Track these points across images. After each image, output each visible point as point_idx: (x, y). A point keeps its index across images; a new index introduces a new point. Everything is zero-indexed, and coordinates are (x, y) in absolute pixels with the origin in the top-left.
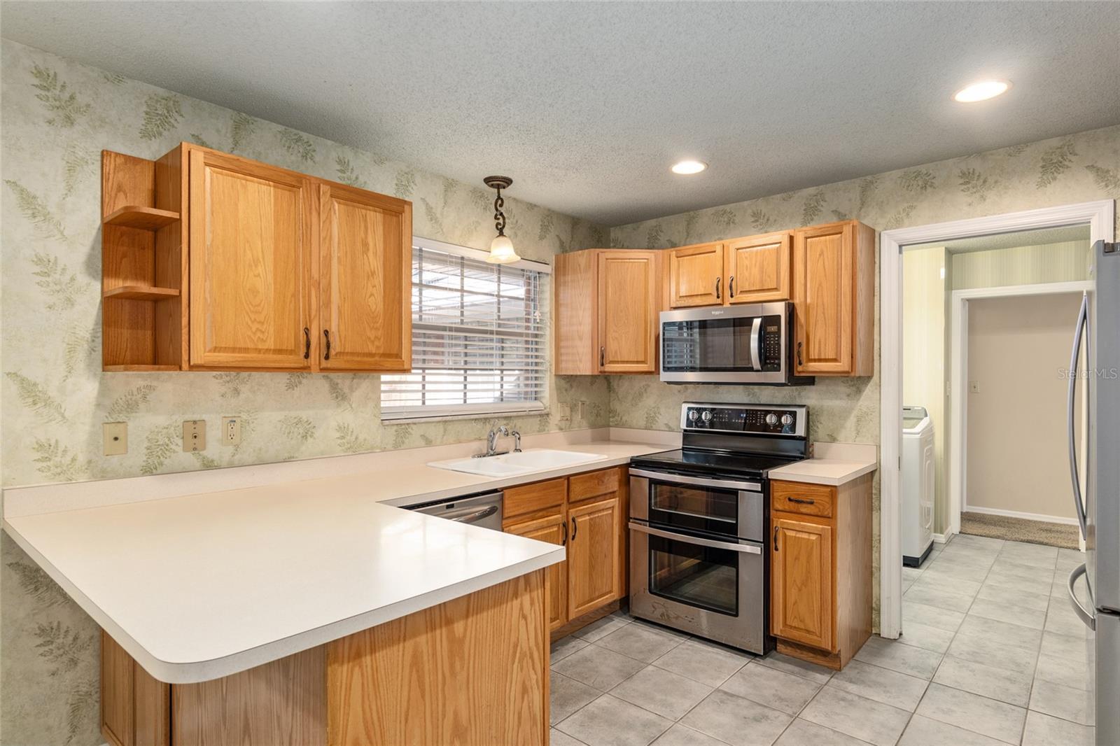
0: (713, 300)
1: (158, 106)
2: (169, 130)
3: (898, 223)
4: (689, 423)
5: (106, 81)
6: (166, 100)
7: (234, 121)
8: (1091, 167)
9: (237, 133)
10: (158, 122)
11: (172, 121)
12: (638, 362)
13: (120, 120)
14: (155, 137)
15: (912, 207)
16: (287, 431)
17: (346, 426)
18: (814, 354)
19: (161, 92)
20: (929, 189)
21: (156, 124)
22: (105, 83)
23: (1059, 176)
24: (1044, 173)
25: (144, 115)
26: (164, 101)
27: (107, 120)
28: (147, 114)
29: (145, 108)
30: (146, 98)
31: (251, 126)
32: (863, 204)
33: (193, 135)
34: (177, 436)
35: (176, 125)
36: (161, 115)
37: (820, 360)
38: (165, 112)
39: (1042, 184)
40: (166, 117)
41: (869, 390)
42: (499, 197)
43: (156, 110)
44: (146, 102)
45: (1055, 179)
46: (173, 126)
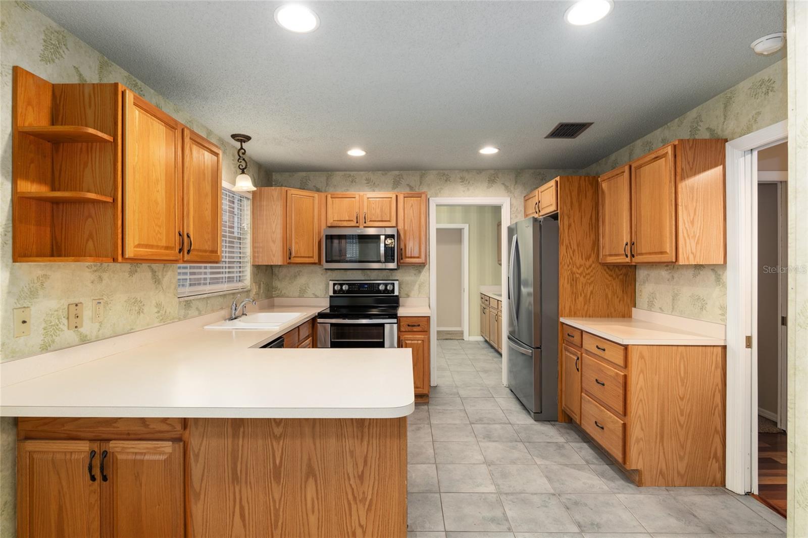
0: (354, 224)
1: (52, 37)
2: (59, 59)
3: (436, 195)
4: (335, 292)
5: (17, 5)
6: (58, 33)
7: (100, 62)
8: (503, 184)
9: (101, 72)
10: (52, 50)
11: (61, 51)
12: (309, 257)
13: (26, 42)
14: (50, 62)
15: (442, 189)
16: (129, 309)
17: (160, 303)
18: (408, 254)
19: (54, 25)
20: (448, 182)
21: (50, 52)
22: (16, 7)
23: (494, 185)
24: (489, 183)
25: (42, 41)
26: (56, 34)
27: (17, 40)
28: (44, 42)
29: (43, 36)
30: (44, 28)
31: (110, 68)
32: (421, 183)
33: (75, 67)
34: (64, 317)
35: (63, 56)
36: (54, 45)
37: (411, 257)
38: (57, 43)
39: (488, 187)
40: (57, 48)
41: (424, 272)
42: (242, 148)
43: (51, 40)
44: (44, 31)
45: (492, 186)
46: (62, 57)
